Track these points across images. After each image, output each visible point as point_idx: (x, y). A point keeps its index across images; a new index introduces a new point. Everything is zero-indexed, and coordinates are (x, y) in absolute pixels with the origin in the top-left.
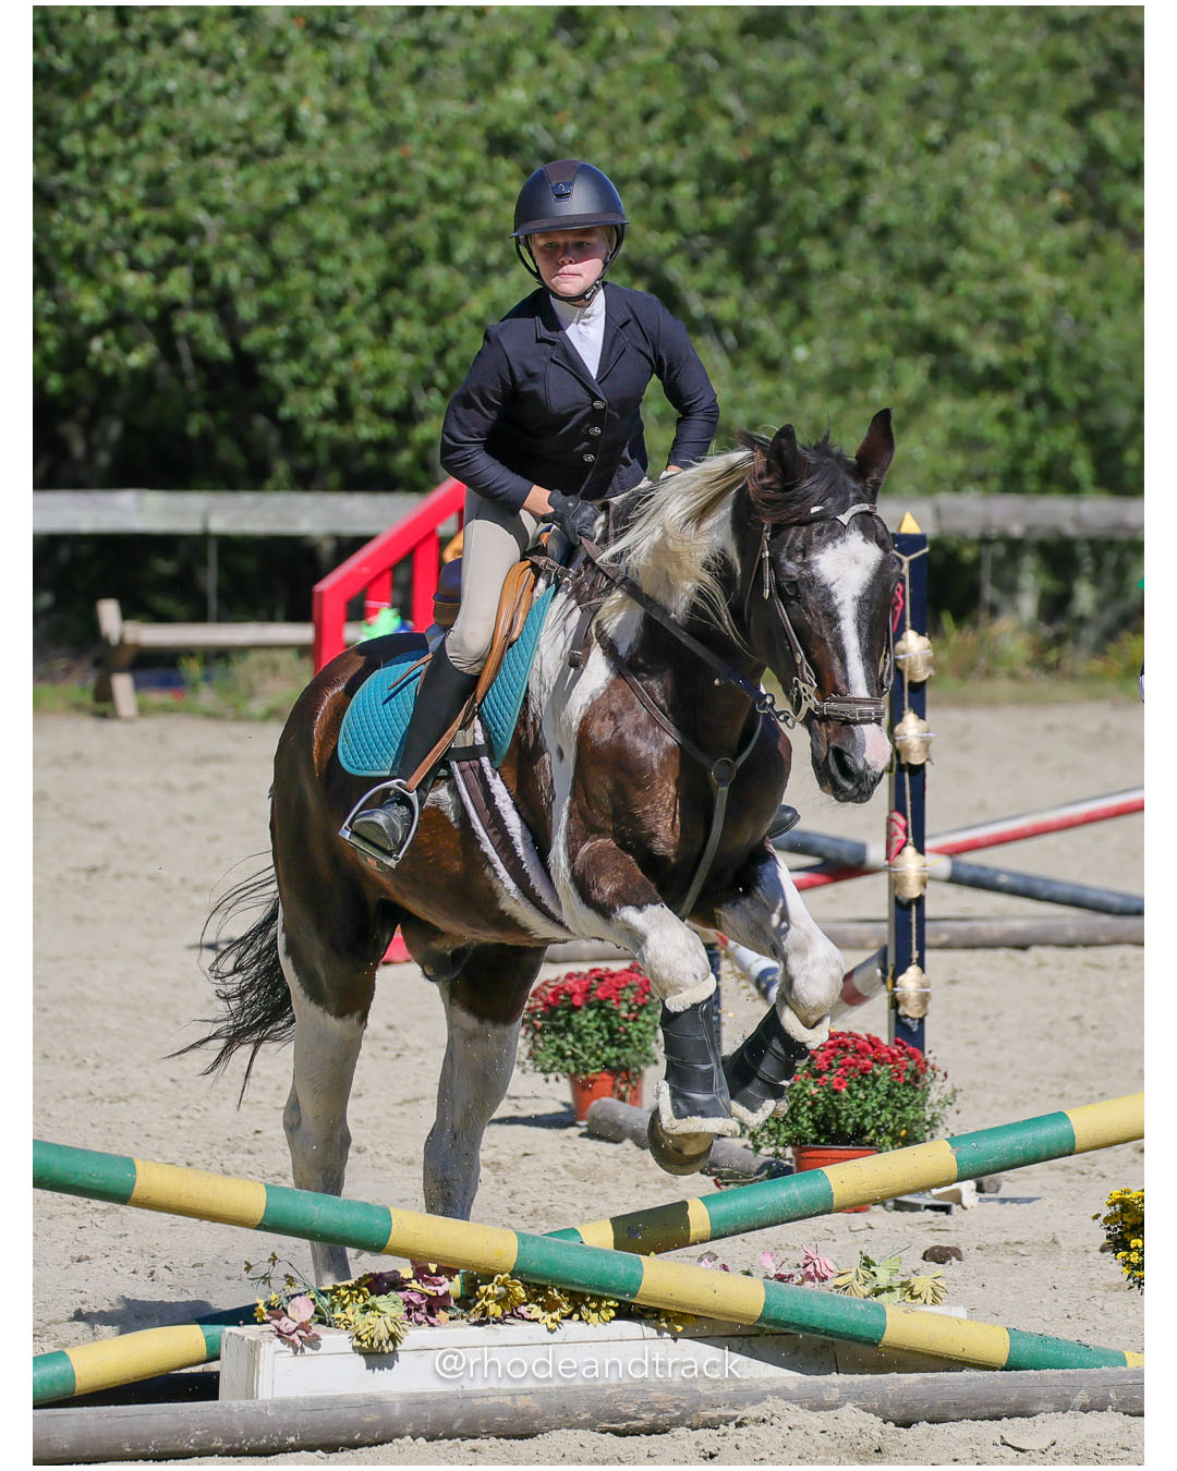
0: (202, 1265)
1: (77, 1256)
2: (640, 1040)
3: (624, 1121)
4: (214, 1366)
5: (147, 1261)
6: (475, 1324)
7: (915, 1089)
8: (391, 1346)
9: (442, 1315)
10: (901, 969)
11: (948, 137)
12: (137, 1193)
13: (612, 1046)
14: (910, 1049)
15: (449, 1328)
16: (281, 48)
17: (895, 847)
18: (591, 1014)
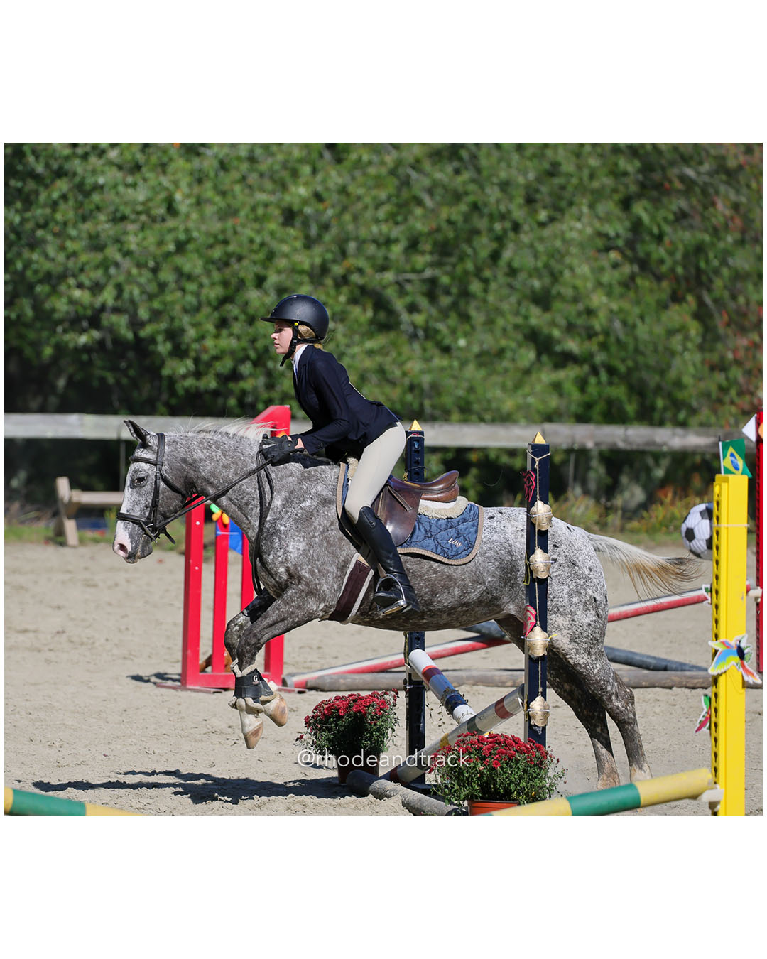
7: (540, 768)
10: (532, 698)
11: (552, 219)
14: (538, 744)
16: (164, 160)
17: (529, 626)
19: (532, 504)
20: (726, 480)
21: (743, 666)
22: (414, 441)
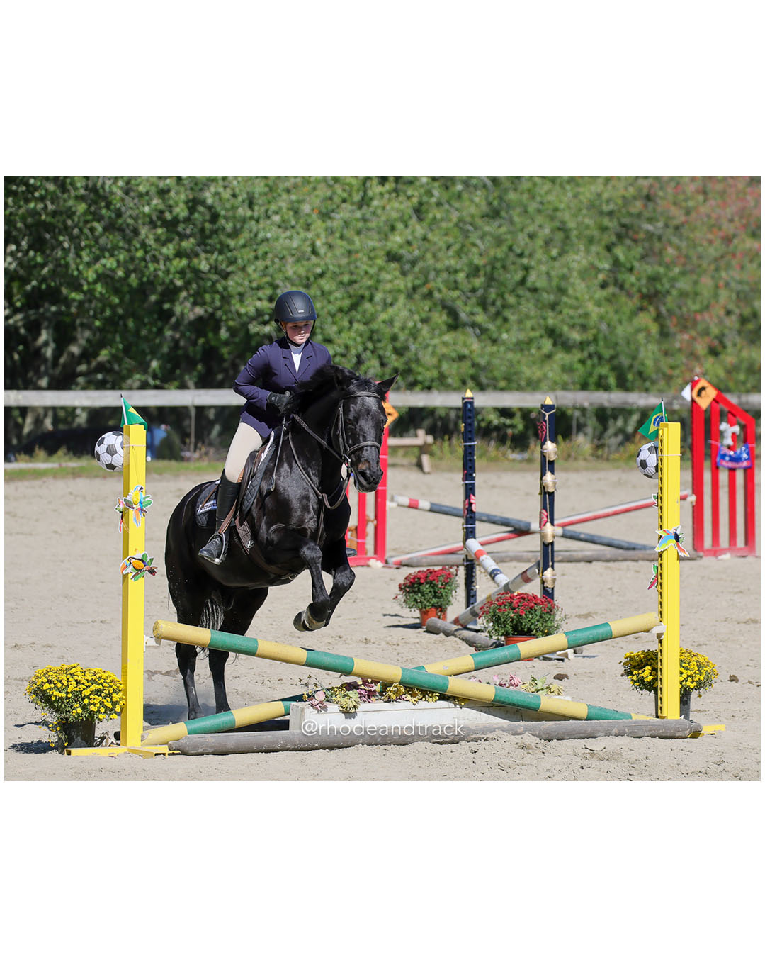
0: (282, 680)
2: (446, 596)
3: (440, 627)
4: (287, 717)
5: (262, 678)
6: (386, 702)
7: (551, 615)
8: (354, 711)
9: (373, 698)
10: (545, 569)
11: (560, 255)
12: (259, 652)
13: (435, 598)
14: (549, 599)
15: (375, 703)
16: (309, 221)
17: (543, 523)
18: (427, 586)
19: (543, 443)
20: (667, 426)
21: (678, 546)
22: (468, 404)
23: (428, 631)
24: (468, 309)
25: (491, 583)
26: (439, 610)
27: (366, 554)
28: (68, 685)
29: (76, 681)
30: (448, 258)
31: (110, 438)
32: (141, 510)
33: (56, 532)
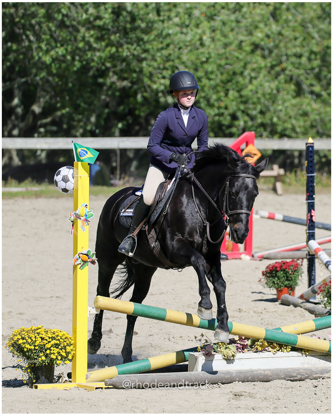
0: (182, 337)
1: (150, 334)
2: (294, 279)
3: (291, 300)
4: (186, 363)
5: (168, 336)
6: (255, 352)
8: (233, 358)
9: (246, 350)
12: (167, 318)
13: (287, 281)
15: (247, 353)
16: (198, 22)
18: (282, 273)
22: (310, 147)
23: (283, 304)
24: (308, 82)
25: (326, 271)
26: (290, 289)
27: (238, 250)
28: (36, 341)
29: (41, 338)
30: (295, 46)
31: (65, 171)
32: (86, 220)
33: (24, 235)
